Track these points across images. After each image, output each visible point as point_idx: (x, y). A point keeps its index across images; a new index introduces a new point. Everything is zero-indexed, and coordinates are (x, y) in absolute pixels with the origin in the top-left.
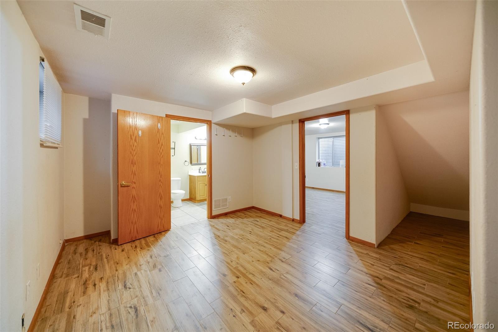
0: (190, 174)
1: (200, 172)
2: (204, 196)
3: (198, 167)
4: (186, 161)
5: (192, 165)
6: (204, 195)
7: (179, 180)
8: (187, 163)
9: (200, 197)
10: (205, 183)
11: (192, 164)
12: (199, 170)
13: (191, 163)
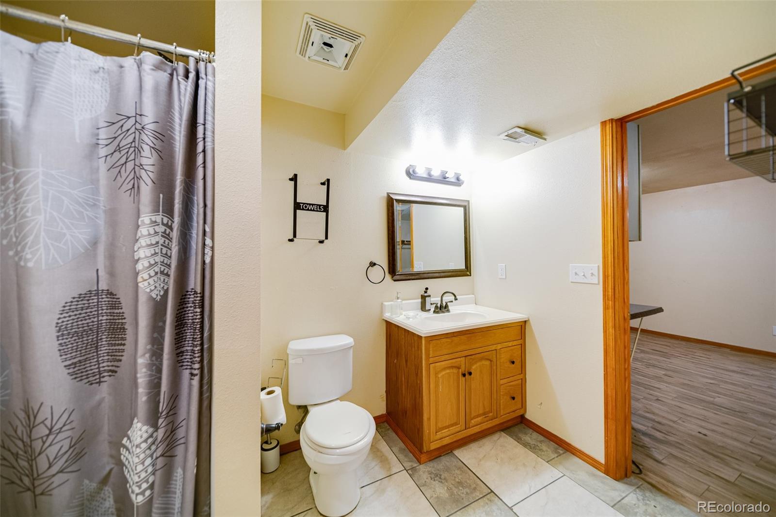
0: (388, 316)
1: (428, 307)
2: (454, 429)
3: (418, 286)
4: (373, 264)
5: (395, 281)
6: (455, 424)
7: (344, 350)
8: (377, 273)
9: (439, 435)
10: (459, 368)
11: (396, 277)
12: (424, 298)
13: (392, 269)
